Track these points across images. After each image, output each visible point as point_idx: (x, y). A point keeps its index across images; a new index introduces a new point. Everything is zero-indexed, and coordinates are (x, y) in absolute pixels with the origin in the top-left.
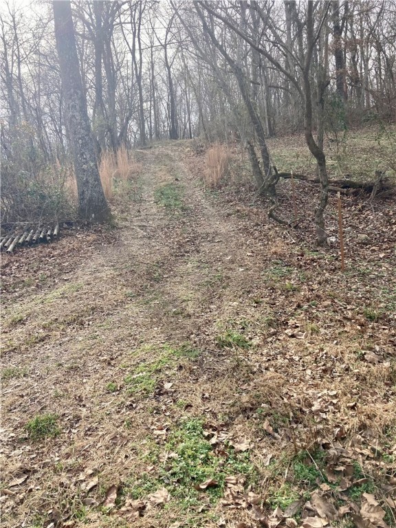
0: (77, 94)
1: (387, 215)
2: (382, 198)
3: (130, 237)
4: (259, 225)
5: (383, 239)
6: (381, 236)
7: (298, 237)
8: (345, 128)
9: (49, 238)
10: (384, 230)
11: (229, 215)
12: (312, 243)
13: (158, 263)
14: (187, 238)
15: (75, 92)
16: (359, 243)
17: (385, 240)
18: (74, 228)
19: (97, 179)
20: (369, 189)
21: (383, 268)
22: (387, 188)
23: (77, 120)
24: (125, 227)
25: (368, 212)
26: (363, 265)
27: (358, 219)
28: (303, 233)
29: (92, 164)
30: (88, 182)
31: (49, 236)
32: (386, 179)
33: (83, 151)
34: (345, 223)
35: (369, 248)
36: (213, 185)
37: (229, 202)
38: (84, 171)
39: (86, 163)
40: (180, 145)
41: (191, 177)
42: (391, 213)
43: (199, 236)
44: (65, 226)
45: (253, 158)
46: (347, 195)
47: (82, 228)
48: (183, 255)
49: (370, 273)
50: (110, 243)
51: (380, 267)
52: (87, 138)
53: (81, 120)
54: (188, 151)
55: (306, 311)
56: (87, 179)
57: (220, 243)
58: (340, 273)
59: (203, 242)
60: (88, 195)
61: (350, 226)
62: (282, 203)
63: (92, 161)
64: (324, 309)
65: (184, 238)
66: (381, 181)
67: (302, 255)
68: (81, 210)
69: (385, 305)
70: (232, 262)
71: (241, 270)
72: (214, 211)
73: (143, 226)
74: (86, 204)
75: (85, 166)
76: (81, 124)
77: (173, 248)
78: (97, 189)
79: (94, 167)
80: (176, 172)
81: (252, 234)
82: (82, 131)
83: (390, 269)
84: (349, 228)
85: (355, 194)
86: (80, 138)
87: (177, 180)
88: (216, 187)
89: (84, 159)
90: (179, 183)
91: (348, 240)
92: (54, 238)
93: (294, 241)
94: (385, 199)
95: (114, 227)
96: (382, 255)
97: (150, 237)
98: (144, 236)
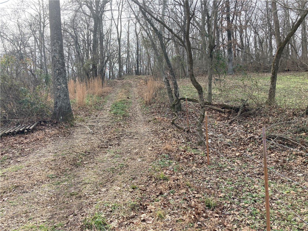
0: (58, 43)
1: (246, 127)
2: (245, 116)
3: (80, 133)
4: (165, 129)
5: (241, 143)
6: (239, 141)
7: (187, 138)
8: (225, 73)
9: (26, 131)
10: (242, 137)
11: (150, 121)
12: (195, 143)
13: (85, 152)
14: (117, 135)
15: (57, 42)
16: (224, 145)
17: (242, 144)
18: (47, 125)
19: (67, 95)
20: (237, 110)
21: (236, 164)
22: (248, 110)
23: (56, 58)
24: (80, 126)
25: (235, 124)
26: (223, 161)
27: (228, 129)
28: (191, 136)
29: (64, 86)
30: (60, 96)
31: (26, 129)
32: (248, 105)
33: (59, 77)
34: (219, 131)
35: (230, 149)
36: (147, 102)
37: (153, 113)
38: (58, 89)
39: (60, 84)
40: (140, 78)
41: (137, 97)
42: (249, 126)
43: (125, 134)
44: (42, 123)
45: (168, 88)
46: (224, 113)
47: (52, 125)
48: (107, 147)
49: (225, 167)
50: (65, 136)
51: (234, 162)
52: (62, 70)
53: (59, 59)
54: (142, 82)
55: (165, 198)
56: (59, 95)
57: (136, 140)
58: (205, 166)
59: (125, 138)
60: (59, 104)
61: (222, 133)
62: (184, 116)
63: (64, 84)
64: (178, 197)
65: (114, 135)
66: (244, 106)
67: (185, 152)
68: (55, 114)
69: (224, 195)
70: (137, 154)
71: (139, 160)
72: (142, 118)
73: (93, 126)
74: (57, 110)
75: (59, 87)
76: (59, 61)
77: (104, 142)
78: (66, 101)
79: (65, 88)
80: (130, 94)
81: (158, 135)
82: (59, 65)
83: (240, 164)
84: (221, 134)
85: (230, 113)
86: (57, 70)
87: (128, 98)
88: (149, 104)
89: (59, 82)
90: (129, 100)
91: (219, 142)
92: (29, 131)
93: (183, 141)
94: (246, 117)
95: (72, 126)
96: (237, 154)
97: (93, 134)
98: (90, 133)
